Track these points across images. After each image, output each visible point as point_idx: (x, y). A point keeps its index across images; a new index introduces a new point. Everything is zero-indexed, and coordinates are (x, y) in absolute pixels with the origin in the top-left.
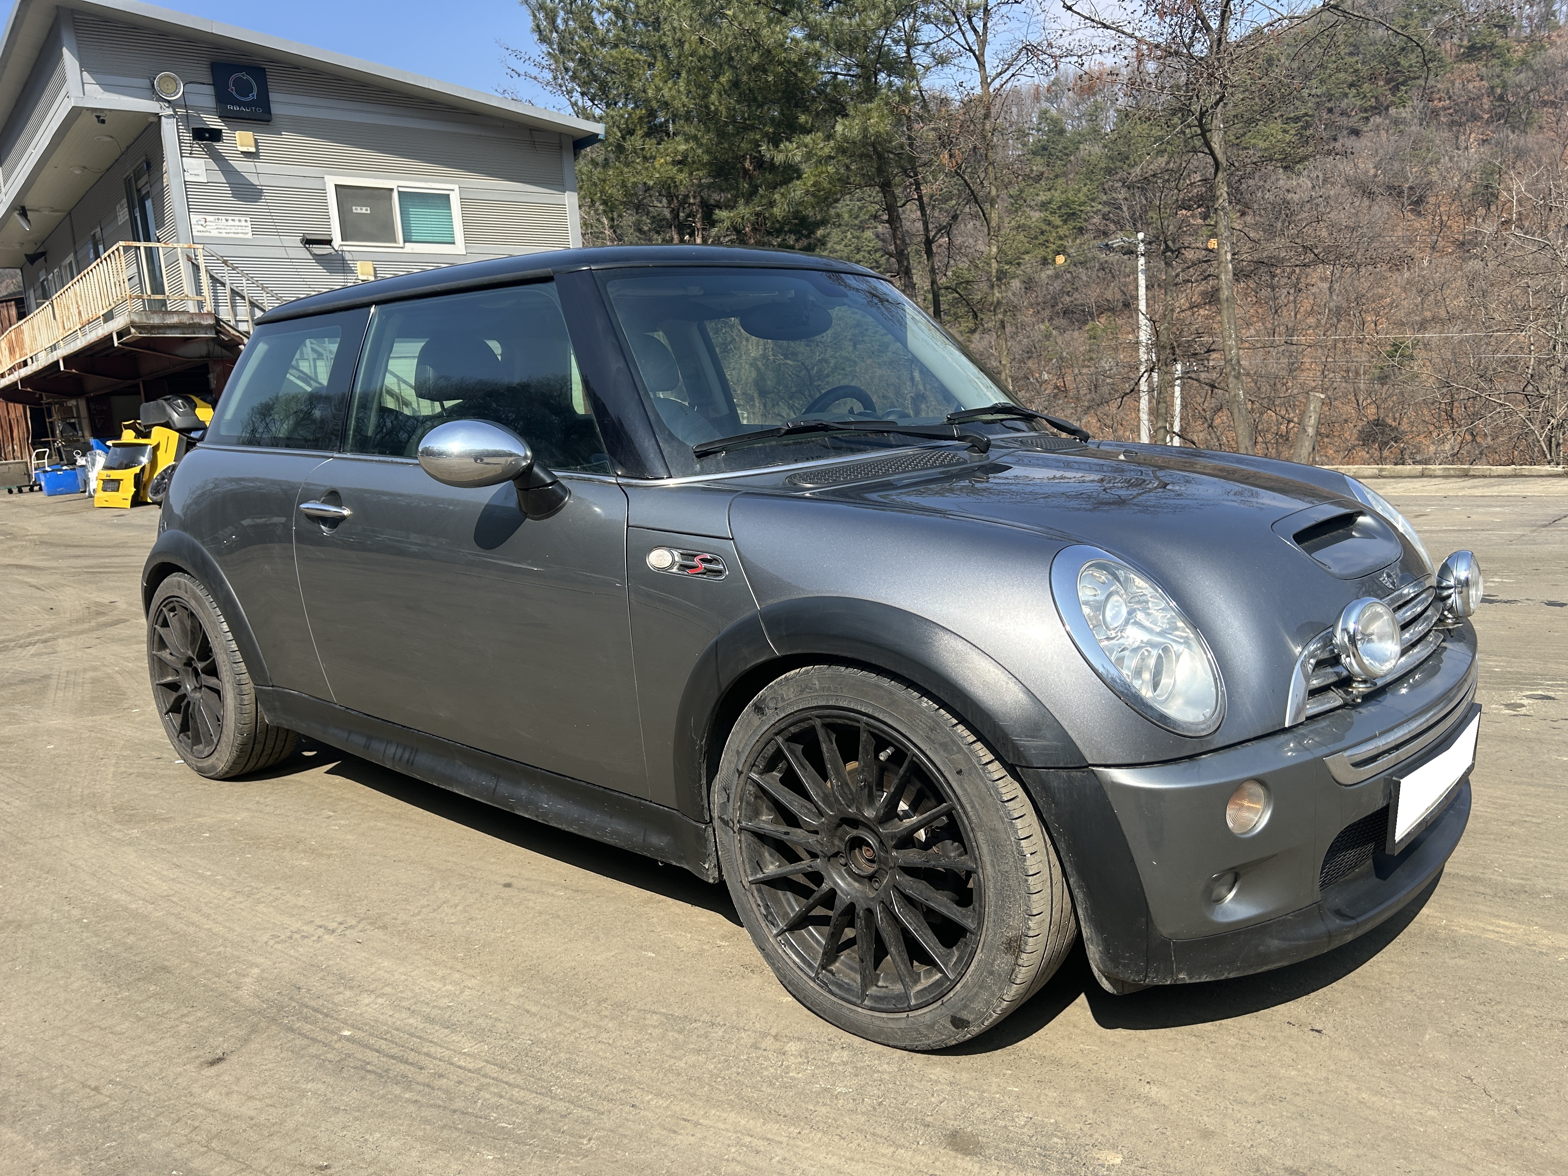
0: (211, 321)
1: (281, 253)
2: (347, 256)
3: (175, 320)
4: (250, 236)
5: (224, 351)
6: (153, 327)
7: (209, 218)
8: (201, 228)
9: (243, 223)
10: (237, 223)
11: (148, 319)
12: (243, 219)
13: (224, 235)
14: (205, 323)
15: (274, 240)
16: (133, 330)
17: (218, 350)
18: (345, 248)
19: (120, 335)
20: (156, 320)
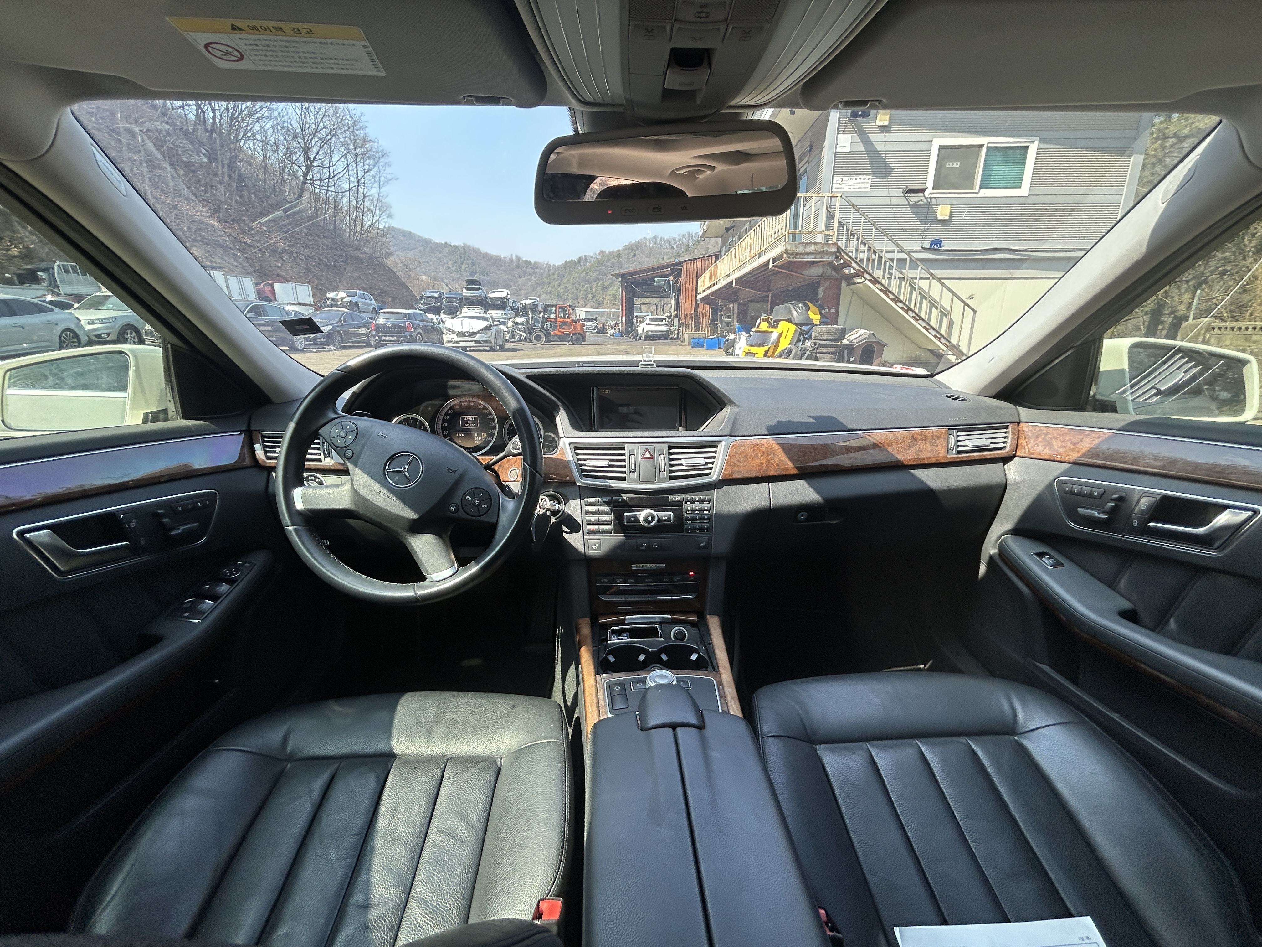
0: (834, 249)
1: (886, 201)
2: (934, 202)
3: (811, 248)
4: (868, 190)
5: (834, 273)
6: (798, 254)
7: (845, 178)
8: (838, 186)
9: (866, 181)
10: (862, 181)
11: (796, 248)
12: (867, 177)
13: (852, 190)
14: (830, 250)
15: (884, 192)
16: (785, 256)
17: (830, 272)
18: (933, 196)
19: (774, 260)
20: (800, 249)
